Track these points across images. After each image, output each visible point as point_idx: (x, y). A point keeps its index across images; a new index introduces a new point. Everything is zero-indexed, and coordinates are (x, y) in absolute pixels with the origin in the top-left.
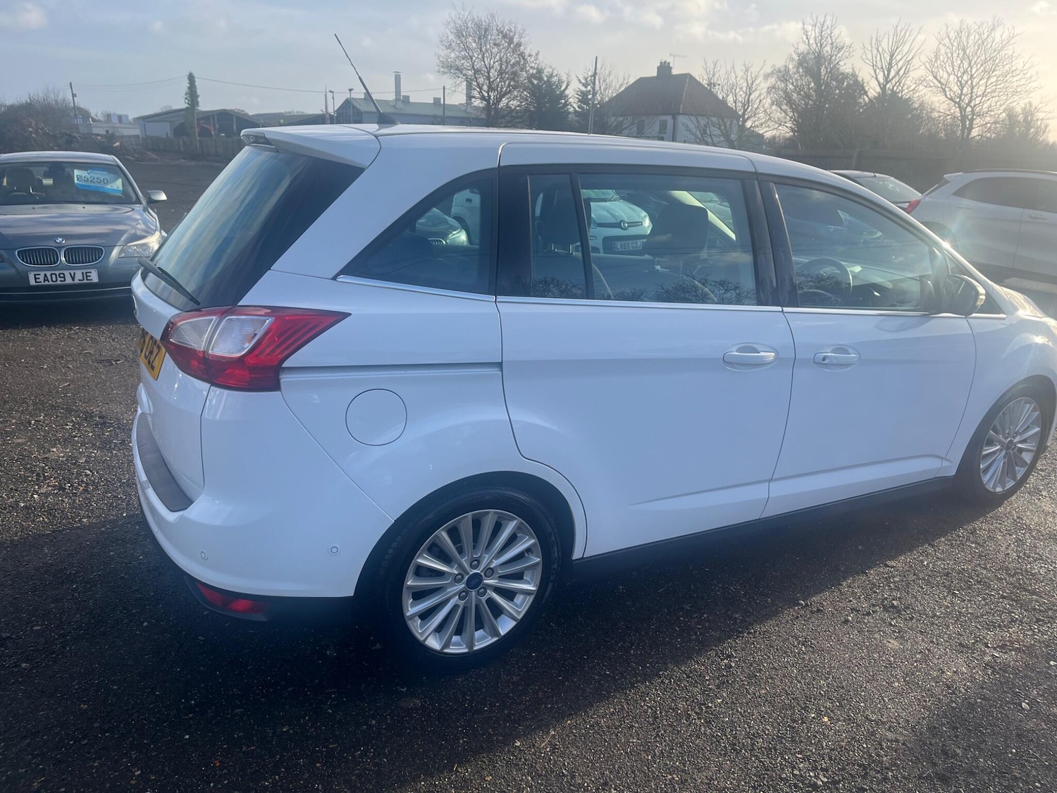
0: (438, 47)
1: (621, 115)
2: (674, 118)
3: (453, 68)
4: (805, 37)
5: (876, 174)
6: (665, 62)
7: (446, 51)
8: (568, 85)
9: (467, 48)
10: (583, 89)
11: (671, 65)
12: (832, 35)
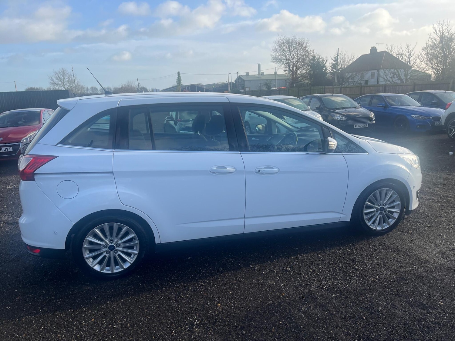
0: (272, 52)
1: (351, 72)
2: (378, 71)
3: (277, 59)
4: (434, 31)
6: (374, 47)
7: (274, 53)
8: (326, 62)
9: (283, 51)
10: (334, 63)
11: (377, 48)
12: (448, 28)
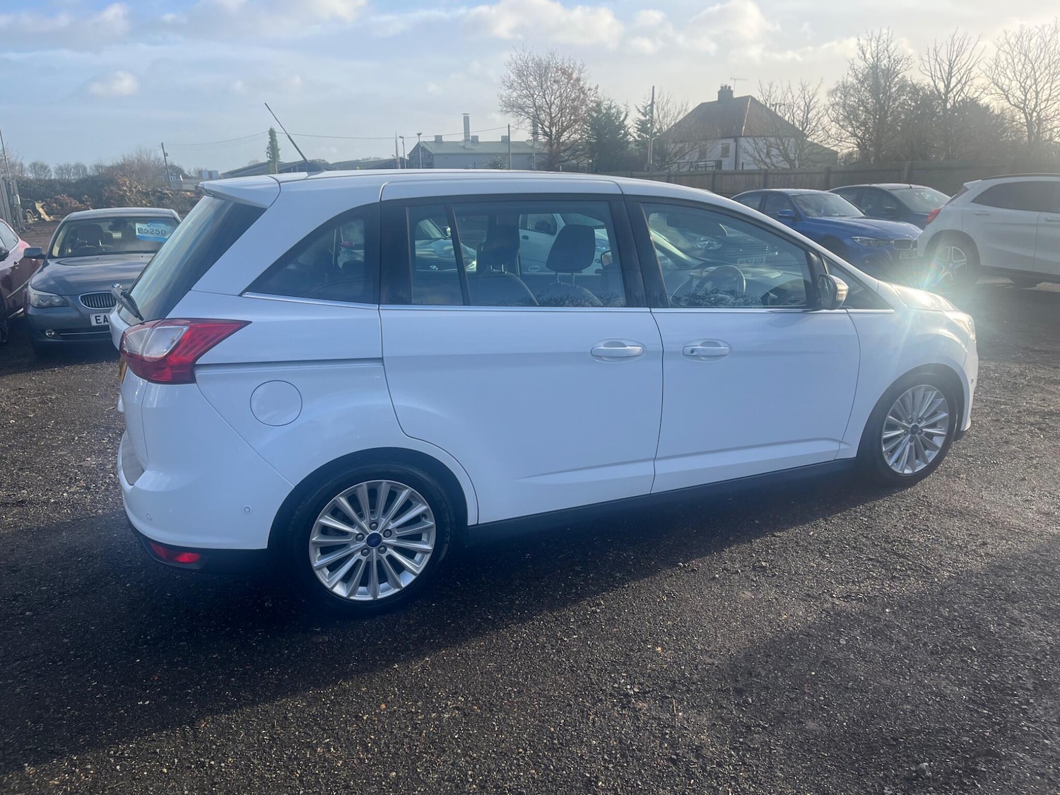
0: (501, 88)
1: (681, 142)
2: (736, 141)
3: (513, 107)
4: (860, 53)
5: (912, 185)
6: (726, 86)
7: (508, 91)
8: (626, 115)
9: (528, 87)
10: (643, 118)
11: (732, 89)
12: (889, 48)
